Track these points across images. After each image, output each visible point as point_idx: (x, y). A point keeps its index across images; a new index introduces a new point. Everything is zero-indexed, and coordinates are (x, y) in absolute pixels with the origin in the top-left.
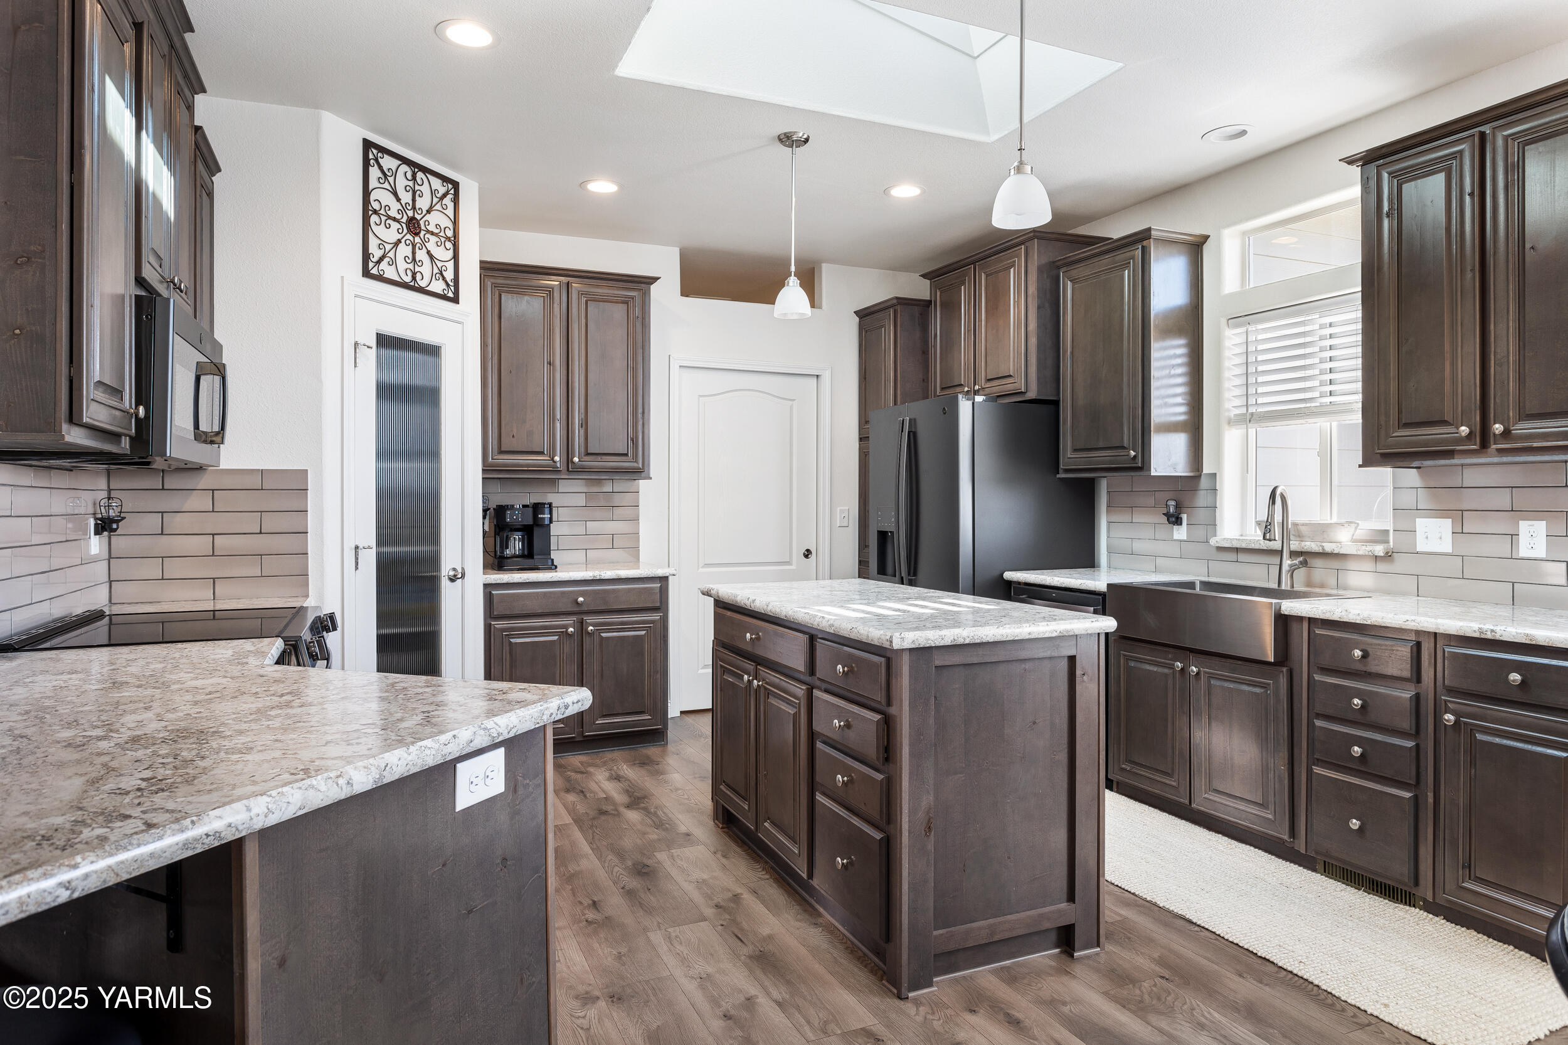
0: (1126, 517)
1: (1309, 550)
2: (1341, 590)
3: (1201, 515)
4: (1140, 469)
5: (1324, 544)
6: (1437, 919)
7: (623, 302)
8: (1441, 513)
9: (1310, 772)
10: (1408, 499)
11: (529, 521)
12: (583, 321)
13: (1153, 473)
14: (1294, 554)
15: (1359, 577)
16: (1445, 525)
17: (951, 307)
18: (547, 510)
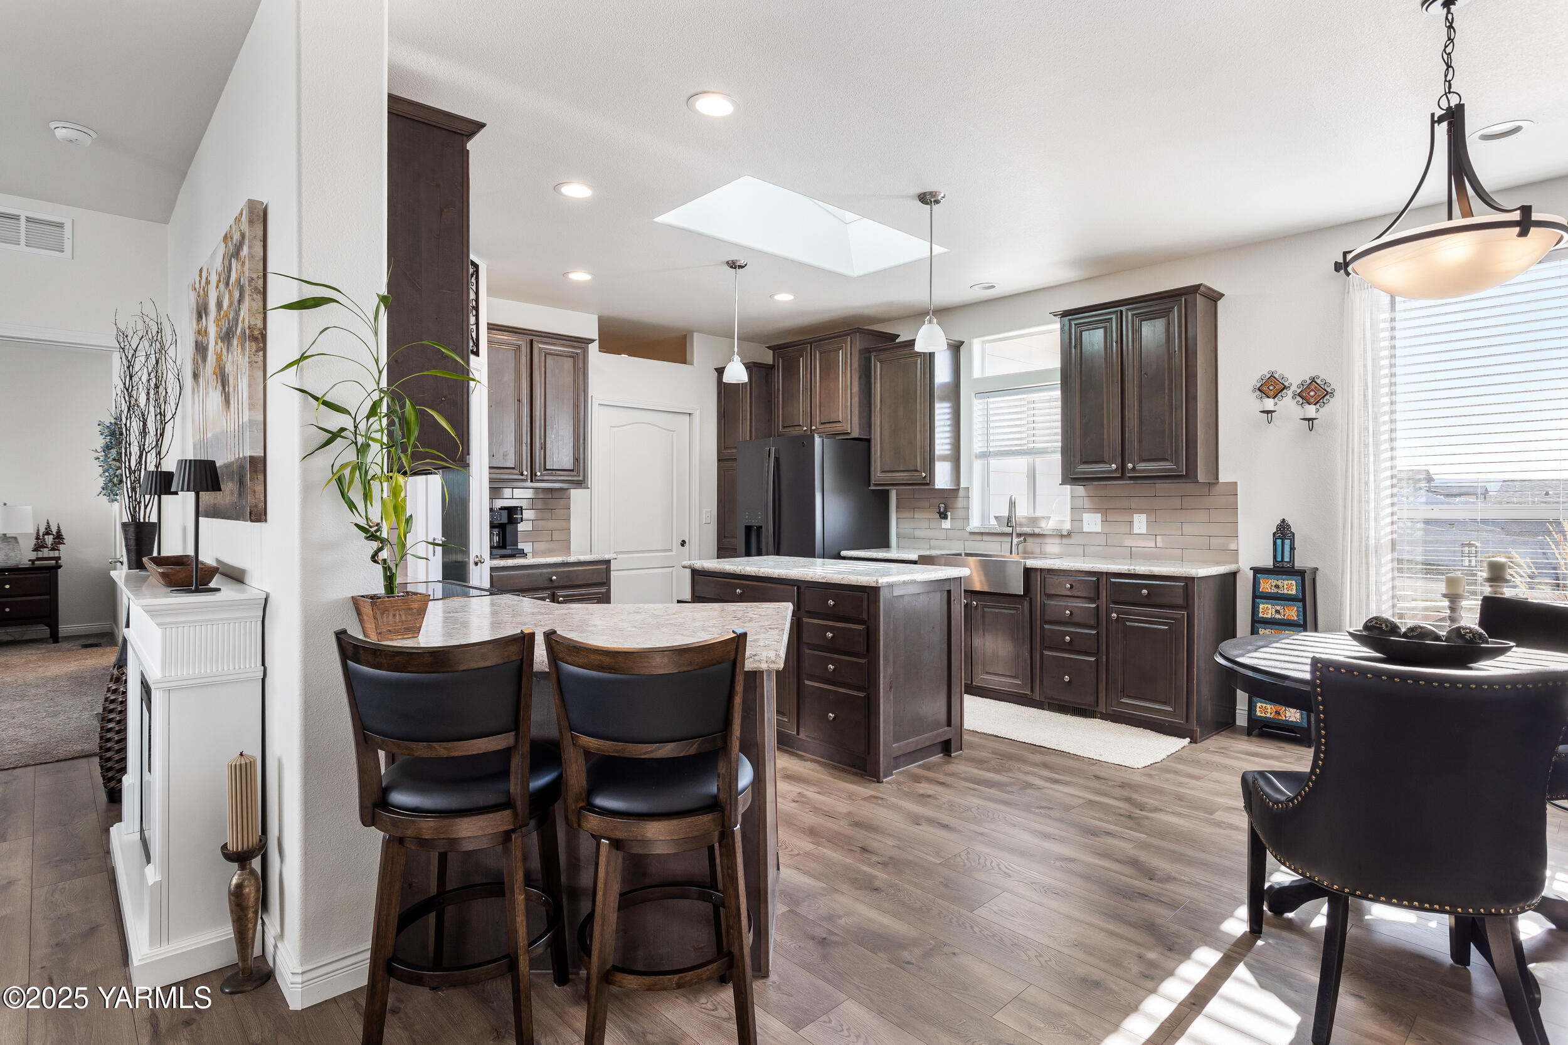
0: (910, 515)
1: (1026, 532)
2: (1043, 555)
3: (960, 513)
4: (928, 484)
5: (1034, 529)
6: (1107, 722)
7: (570, 357)
8: (1096, 510)
9: (1042, 655)
10: (1079, 503)
11: (505, 520)
12: (543, 369)
13: (936, 487)
14: (1019, 535)
15: (1052, 547)
16: (1098, 517)
17: (791, 371)
18: (519, 512)
